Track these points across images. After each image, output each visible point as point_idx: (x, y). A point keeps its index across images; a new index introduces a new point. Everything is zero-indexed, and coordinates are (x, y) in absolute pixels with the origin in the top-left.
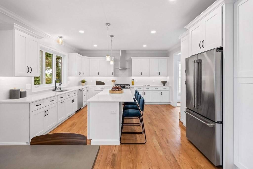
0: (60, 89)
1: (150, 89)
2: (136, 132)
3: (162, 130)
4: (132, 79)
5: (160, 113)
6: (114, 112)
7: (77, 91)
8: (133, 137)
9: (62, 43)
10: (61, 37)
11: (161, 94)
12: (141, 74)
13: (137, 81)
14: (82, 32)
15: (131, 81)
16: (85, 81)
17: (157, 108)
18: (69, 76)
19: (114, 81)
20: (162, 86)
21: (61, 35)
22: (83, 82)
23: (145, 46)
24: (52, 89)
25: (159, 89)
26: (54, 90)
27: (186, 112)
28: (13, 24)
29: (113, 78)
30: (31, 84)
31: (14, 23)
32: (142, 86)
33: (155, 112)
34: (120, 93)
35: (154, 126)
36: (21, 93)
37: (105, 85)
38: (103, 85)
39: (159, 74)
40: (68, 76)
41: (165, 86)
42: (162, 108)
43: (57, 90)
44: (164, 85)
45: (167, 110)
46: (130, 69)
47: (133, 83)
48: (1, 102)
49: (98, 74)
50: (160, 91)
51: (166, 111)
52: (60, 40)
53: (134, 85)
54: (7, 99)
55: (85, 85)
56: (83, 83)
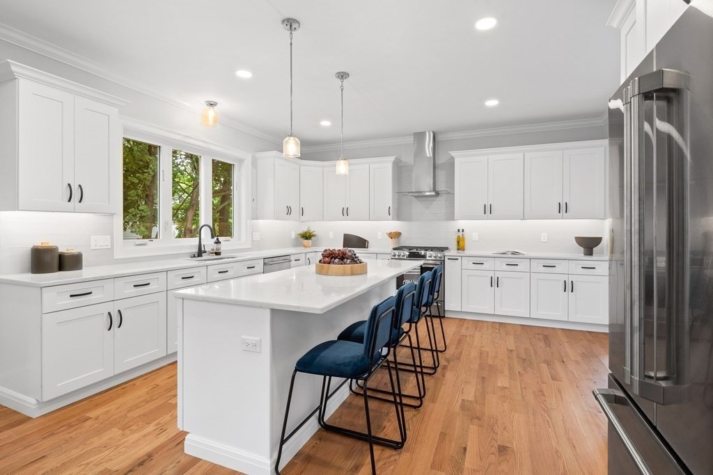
0: (217, 254)
1: (524, 265)
2: (381, 436)
3: (503, 450)
4: (459, 231)
5: (544, 366)
6: (253, 348)
7: (262, 262)
8: (348, 456)
9: (215, 121)
10: (212, 105)
11: (569, 287)
12: (488, 210)
13: (475, 236)
14: (244, 74)
15: (456, 237)
16: (314, 233)
17: (542, 344)
18: (257, 219)
19: (396, 235)
20: (582, 256)
21: (213, 99)
22: (307, 236)
23: (492, 103)
24: (190, 251)
25: (561, 267)
26: (194, 257)
27: (600, 397)
28: (8, 65)
29: (395, 226)
30: (109, 236)
31: (9, 60)
32: (490, 253)
33: (524, 357)
34: (344, 274)
35: (476, 421)
36: (61, 257)
37: (371, 249)
38: (365, 248)
39: (563, 209)
40: (252, 219)
41: (593, 258)
42: (566, 345)
43: (205, 256)
44: (589, 252)
45: (584, 356)
46: (451, 193)
47: (461, 243)
48: (2, 279)
49: (345, 212)
50: (565, 277)
51: (577, 362)
52: (211, 113)
53: (464, 250)
54: (23, 272)
55: (313, 246)
56: (307, 239)
